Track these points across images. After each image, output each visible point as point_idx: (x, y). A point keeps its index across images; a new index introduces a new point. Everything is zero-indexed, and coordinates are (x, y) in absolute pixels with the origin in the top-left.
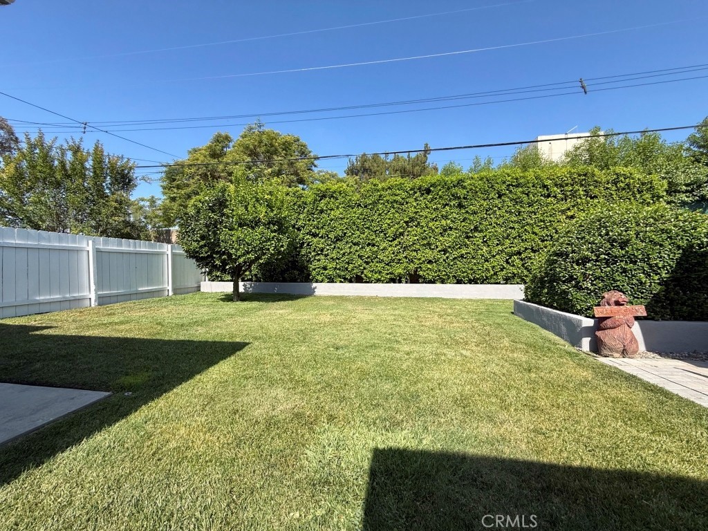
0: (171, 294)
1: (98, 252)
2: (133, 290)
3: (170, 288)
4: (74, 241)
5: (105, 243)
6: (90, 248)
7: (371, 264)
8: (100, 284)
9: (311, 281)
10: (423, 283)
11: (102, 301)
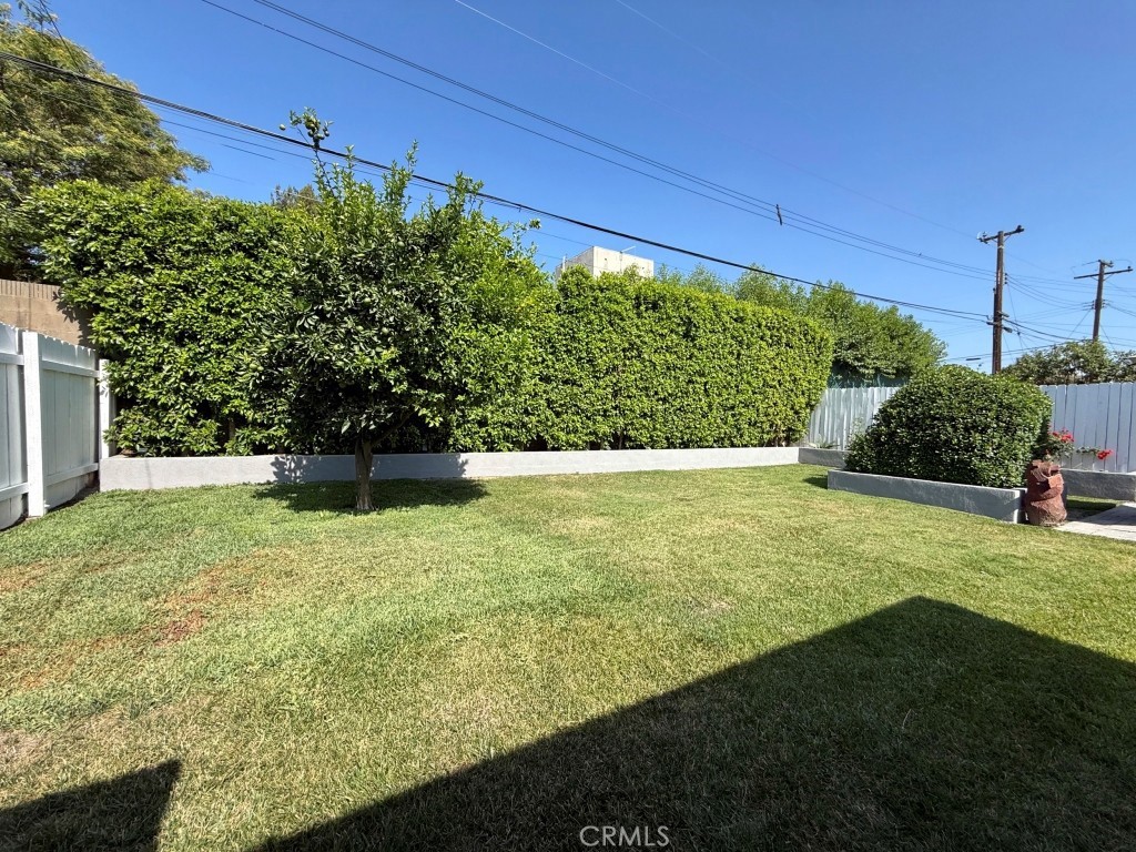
7: (565, 416)
10: (632, 448)
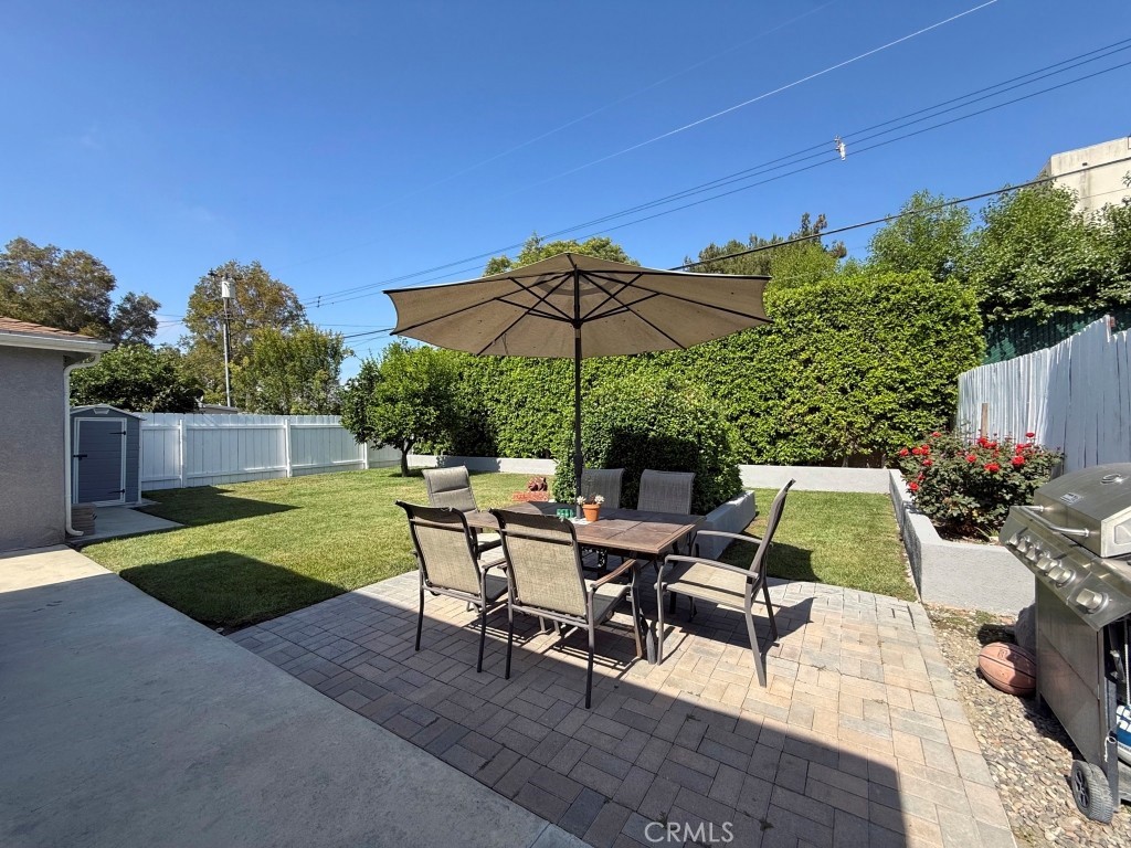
0: (367, 467)
1: (293, 429)
2: (327, 463)
3: (365, 461)
4: (274, 422)
5: (301, 421)
6: (286, 426)
8: (294, 457)
9: (497, 455)
11: (296, 472)
